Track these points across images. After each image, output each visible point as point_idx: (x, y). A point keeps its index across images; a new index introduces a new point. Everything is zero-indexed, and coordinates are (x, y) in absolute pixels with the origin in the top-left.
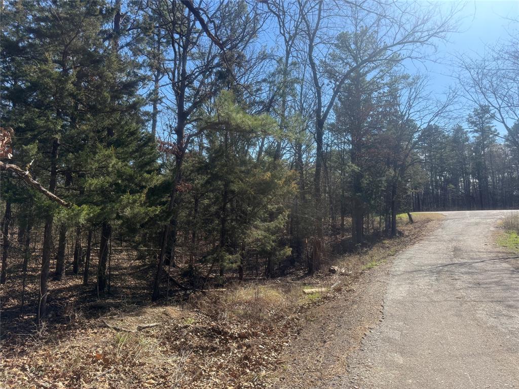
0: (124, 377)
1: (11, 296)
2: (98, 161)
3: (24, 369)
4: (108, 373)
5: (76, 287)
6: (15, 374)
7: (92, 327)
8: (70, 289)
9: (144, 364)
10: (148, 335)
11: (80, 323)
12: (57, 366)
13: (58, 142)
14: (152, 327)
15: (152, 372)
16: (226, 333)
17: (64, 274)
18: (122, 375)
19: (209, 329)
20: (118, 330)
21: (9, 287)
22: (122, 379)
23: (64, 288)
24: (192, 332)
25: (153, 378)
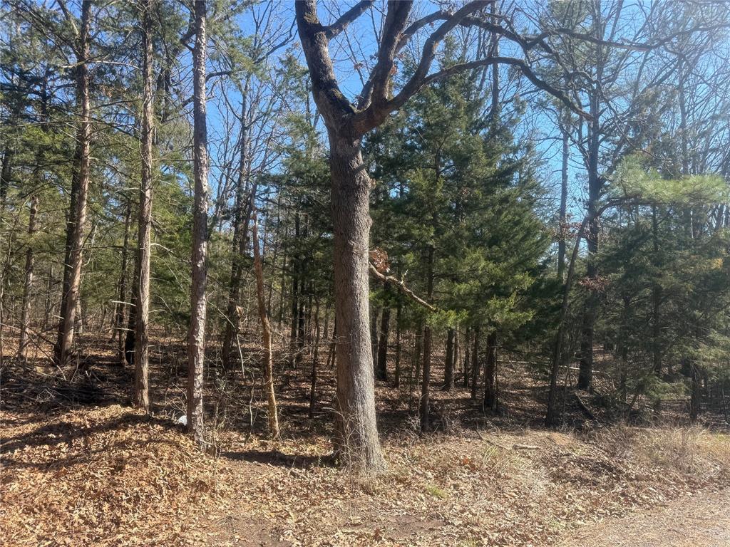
0: (488, 485)
1: (403, 400)
2: (468, 264)
3: (404, 456)
4: (473, 477)
5: (465, 400)
6: (397, 458)
7: (467, 437)
8: (458, 401)
9: (510, 479)
10: (524, 455)
11: (456, 431)
12: (429, 460)
13: (434, 247)
14: (530, 449)
15: (518, 488)
16: (620, 472)
17: (453, 385)
18: (486, 483)
19: (597, 463)
20: (492, 444)
21: (402, 392)
22: (485, 486)
23: (452, 399)
24: (574, 462)
25: (516, 493)
